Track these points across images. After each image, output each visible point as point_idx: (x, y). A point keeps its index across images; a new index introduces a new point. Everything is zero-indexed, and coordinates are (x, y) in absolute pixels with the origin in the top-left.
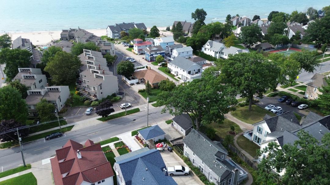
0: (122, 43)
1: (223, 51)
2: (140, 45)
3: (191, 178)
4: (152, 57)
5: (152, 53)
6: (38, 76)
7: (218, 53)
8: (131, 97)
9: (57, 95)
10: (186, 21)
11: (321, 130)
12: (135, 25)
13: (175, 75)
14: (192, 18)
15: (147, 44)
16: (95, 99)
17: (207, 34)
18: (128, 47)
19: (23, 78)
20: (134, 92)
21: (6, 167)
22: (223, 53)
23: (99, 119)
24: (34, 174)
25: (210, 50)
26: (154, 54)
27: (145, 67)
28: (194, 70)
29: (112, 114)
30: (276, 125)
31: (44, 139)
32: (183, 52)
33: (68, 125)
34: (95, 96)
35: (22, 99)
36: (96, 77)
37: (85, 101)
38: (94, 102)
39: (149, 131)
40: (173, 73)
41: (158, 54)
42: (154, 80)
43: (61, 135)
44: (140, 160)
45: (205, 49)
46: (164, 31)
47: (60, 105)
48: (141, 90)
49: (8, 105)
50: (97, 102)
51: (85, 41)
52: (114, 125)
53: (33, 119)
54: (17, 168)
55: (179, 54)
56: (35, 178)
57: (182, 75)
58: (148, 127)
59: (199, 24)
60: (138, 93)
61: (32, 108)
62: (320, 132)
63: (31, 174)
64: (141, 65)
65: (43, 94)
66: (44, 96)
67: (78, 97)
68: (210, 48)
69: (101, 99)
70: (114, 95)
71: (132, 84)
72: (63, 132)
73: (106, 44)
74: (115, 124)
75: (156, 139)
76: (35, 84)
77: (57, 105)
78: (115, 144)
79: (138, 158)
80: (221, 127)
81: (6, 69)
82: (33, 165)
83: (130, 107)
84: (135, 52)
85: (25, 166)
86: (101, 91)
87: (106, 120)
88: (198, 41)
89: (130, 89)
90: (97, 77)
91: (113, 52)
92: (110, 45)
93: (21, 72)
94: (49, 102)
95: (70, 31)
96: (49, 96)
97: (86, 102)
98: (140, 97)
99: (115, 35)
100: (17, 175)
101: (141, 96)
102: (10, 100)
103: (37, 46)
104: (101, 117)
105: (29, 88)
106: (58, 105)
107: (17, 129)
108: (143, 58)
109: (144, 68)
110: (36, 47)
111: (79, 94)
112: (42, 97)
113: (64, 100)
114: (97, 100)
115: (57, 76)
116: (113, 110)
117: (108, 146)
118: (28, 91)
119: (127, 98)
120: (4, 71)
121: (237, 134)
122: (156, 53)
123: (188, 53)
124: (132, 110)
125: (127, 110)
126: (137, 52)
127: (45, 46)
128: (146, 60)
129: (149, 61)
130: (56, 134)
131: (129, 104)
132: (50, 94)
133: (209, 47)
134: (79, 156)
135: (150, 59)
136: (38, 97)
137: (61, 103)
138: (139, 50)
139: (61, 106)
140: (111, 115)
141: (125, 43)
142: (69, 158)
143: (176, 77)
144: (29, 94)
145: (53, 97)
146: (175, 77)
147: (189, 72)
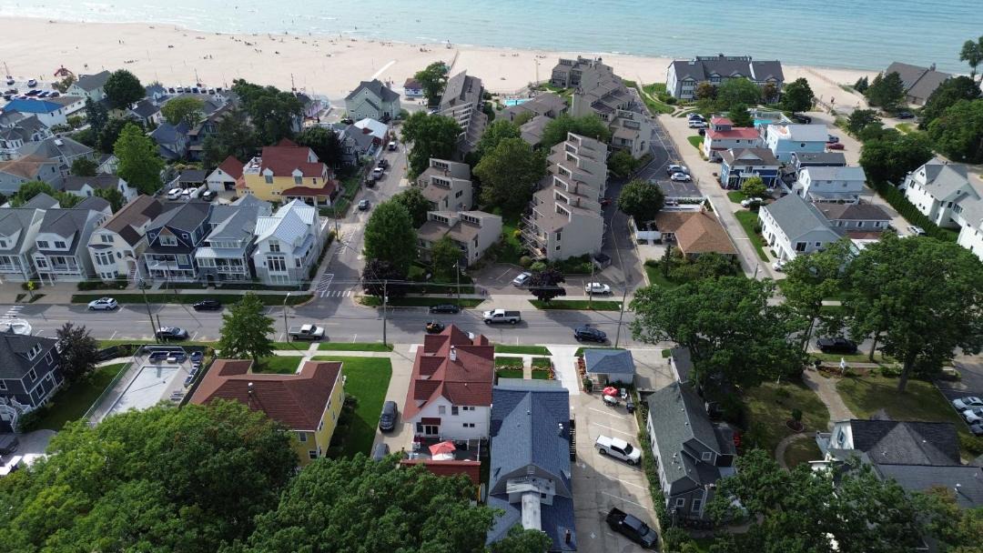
0: (689, 117)
1: (959, 204)
2: (720, 136)
3: (637, 472)
4: (735, 176)
5: (737, 168)
6: (459, 183)
7: (946, 205)
8: (622, 273)
9: (474, 231)
10: (933, 69)
11: (958, 485)
12: (751, 66)
13: (769, 242)
14: (962, 59)
15: (741, 136)
16: (543, 257)
17: (959, 131)
18: (697, 130)
19: (431, 182)
20: (637, 260)
21: (360, 337)
22: (957, 209)
23: (532, 302)
24: (392, 361)
25: (922, 191)
26: (742, 171)
27: (703, 203)
28: (818, 244)
29: (560, 298)
30: (880, 439)
31: (428, 308)
32: (829, 182)
33: (476, 296)
34: (544, 251)
35: (412, 229)
36: (558, 212)
37: (523, 255)
38: (538, 263)
39: (603, 357)
40: (765, 234)
41: (755, 171)
42: (696, 244)
43: (456, 312)
44: (528, 395)
45: (912, 184)
46: (846, 89)
47: (473, 254)
48: (654, 261)
49: (388, 235)
50: (543, 265)
51: (590, 104)
52: (555, 323)
53: (422, 267)
54: (373, 345)
55: (816, 183)
56: (391, 369)
57: (781, 248)
58: (617, 349)
59: (950, 93)
60: (642, 267)
61: (428, 246)
62: (957, 488)
63: (388, 360)
64: (698, 192)
65: (451, 223)
66: (451, 229)
67: (516, 242)
68: (927, 184)
69: (554, 260)
70: (586, 258)
71: (643, 242)
72: (462, 307)
73: (628, 124)
74: (557, 321)
75: (613, 377)
76: (446, 199)
77: (467, 252)
78: (534, 359)
79: (528, 392)
80: (781, 403)
81: (412, 153)
82: (397, 347)
83: (606, 294)
84: (704, 150)
85: (385, 345)
86: (558, 243)
87: (544, 308)
88: (897, 155)
89: (632, 251)
90: (560, 211)
91: (642, 146)
92: (638, 129)
93: (434, 167)
94: (458, 242)
95: (577, 65)
96: (460, 231)
97: (524, 259)
98: (642, 276)
99: (684, 88)
100: (370, 354)
101: (645, 274)
102: (391, 226)
103: (495, 95)
104: (536, 298)
105: (433, 206)
106: (470, 253)
107: (386, 282)
108: (715, 175)
109: (698, 202)
110: (493, 97)
111: (519, 237)
112: (447, 230)
113: (485, 243)
114: (544, 261)
115: (491, 189)
116: (563, 292)
117: (520, 360)
118: (429, 213)
119: (611, 273)
120: (409, 157)
121: (804, 432)
122: (750, 170)
123: (845, 185)
124: (605, 302)
125: (594, 299)
126: (707, 154)
127: (511, 96)
128: (719, 181)
129: (723, 187)
130: (447, 307)
131: (607, 288)
132: (464, 226)
133: (923, 180)
134: (453, 357)
135: (727, 181)
136: (441, 228)
137: (477, 250)
138: (714, 150)
139: (477, 255)
140: (557, 301)
141: (696, 118)
142: (440, 354)
143: (766, 250)
144: (429, 218)
145: (466, 235)
146: (764, 248)
147: (799, 244)
